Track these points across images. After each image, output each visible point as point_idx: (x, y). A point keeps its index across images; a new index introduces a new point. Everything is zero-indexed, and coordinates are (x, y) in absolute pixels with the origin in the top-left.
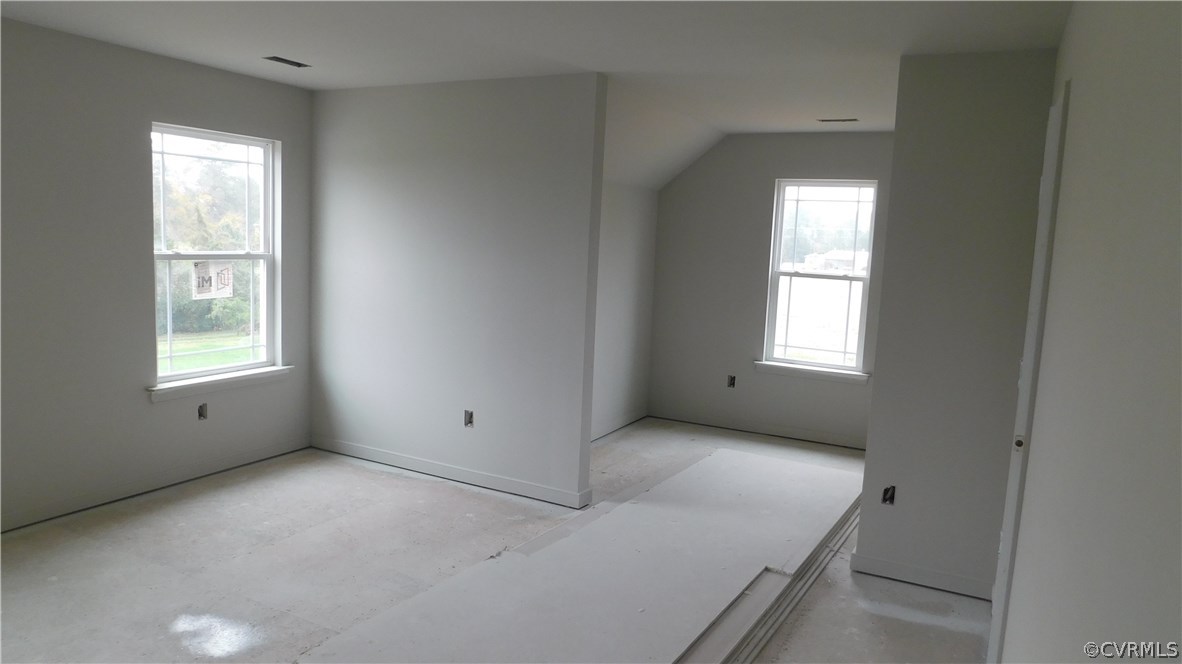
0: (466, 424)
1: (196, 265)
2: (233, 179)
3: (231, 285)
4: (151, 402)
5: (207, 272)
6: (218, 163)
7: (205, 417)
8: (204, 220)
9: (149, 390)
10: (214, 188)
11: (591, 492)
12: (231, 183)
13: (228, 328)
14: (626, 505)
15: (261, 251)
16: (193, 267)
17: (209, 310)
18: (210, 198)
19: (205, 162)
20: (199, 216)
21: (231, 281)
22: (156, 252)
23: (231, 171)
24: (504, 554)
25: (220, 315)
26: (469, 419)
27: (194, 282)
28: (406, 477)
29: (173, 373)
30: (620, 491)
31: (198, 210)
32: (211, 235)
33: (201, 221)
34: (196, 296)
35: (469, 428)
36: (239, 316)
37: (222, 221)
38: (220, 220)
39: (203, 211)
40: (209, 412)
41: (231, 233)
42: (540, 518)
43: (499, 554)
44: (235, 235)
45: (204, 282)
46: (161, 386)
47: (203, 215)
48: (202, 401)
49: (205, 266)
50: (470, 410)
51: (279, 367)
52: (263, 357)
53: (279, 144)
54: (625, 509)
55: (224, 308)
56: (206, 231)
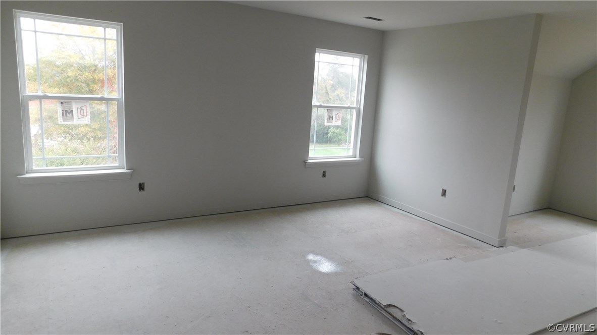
0: (442, 196)
1: (328, 110)
2: (342, 73)
3: (341, 120)
4: (306, 168)
5: (332, 114)
6: (337, 66)
7: (325, 177)
8: (329, 93)
9: (305, 162)
10: (334, 77)
11: (506, 240)
12: (341, 75)
13: (334, 142)
14: (525, 250)
15: (355, 105)
16: (326, 111)
17: (327, 133)
18: (332, 82)
19: (331, 65)
20: (326, 90)
21: (341, 118)
22: (313, 104)
23: (341, 70)
24: (454, 259)
25: (331, 136)
26: (444, 193)
27: (326, 118)
28: (410, 217)
29: (315, 156)
30: (523, 243)
31: (326, 88)
32: (330, 99)
33: (327, 93)
34: (326, 124)
35: (443, 198)
36: (340, 137)
37: (336, 93)
38: (335, 92)
39: (328, 88)
40: (327, 175)
41: (339, 98)
42: (475, 247)
43: (451, 258)
44: (341, 100)
45: (330, 118)
46: (309, 161)
47: (328, 90)
48: (325, 169)
49: (331, 111)
50: (445, 189)
51: (357, 159)
52: (351, 153)
53: (367, 56)
54: (525, 252)
55: (334, 133)
56: (329, 97)
